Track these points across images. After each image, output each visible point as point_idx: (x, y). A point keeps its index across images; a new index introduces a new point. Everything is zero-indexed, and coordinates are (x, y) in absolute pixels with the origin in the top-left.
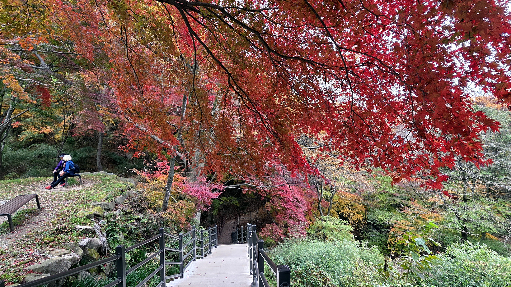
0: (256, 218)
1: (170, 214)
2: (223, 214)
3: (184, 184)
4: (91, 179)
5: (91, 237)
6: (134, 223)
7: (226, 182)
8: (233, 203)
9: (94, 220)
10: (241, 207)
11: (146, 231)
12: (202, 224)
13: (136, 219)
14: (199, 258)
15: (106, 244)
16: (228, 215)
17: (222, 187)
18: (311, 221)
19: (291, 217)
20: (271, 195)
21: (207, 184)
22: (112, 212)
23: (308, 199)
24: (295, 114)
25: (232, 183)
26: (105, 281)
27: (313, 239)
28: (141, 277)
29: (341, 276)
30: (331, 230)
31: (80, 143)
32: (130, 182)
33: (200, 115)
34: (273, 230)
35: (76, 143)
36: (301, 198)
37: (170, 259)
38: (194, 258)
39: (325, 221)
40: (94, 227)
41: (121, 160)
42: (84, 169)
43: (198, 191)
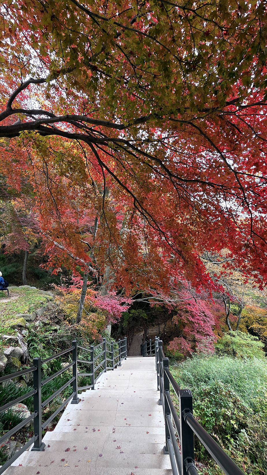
0: (164, 331)
1: (83, 327)
2: (133, 326)
3: (96, 297)
4: (17, 293)
5: (15, 346)
6: (51, 333)
7: (134, 295)
8: (141, 315)
9: (17, 330)
10: (150, 320)
11: (61, 342)
12: (113, 335)
13: (53, 330)
14: (110, 370)
15: (27, 353)
16: (137, 327)
17: (130, 301)
18: (219, 335)
19: (198, 332)
20: (177, 308)
21: (117, 298)
22: (33, 323)
23: (216, 313)
24: (197, 233)
25: (140, 296)
26: (25, 389)
27: (222, 354)
28: (56, 386)
29: (252, 397)
30: (241, 345)
31: (10, 260)
32: (49, 295)
33: (109, 235)
34: (180, 344)
35: (6, 260)
36: (208, 312)
37: (83, 369)
38: (104, 370)
39: (234, 336)
40: (17, 337)
41: (42, 275)
42: (12, 283)
43: (109, 304)
